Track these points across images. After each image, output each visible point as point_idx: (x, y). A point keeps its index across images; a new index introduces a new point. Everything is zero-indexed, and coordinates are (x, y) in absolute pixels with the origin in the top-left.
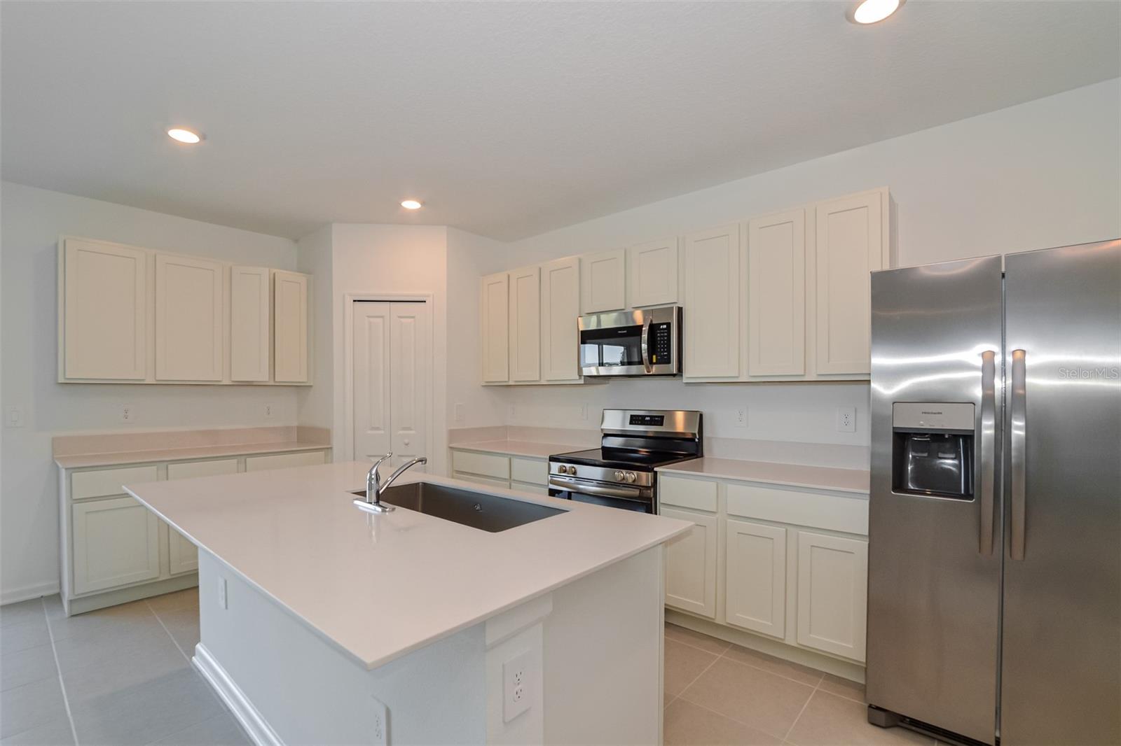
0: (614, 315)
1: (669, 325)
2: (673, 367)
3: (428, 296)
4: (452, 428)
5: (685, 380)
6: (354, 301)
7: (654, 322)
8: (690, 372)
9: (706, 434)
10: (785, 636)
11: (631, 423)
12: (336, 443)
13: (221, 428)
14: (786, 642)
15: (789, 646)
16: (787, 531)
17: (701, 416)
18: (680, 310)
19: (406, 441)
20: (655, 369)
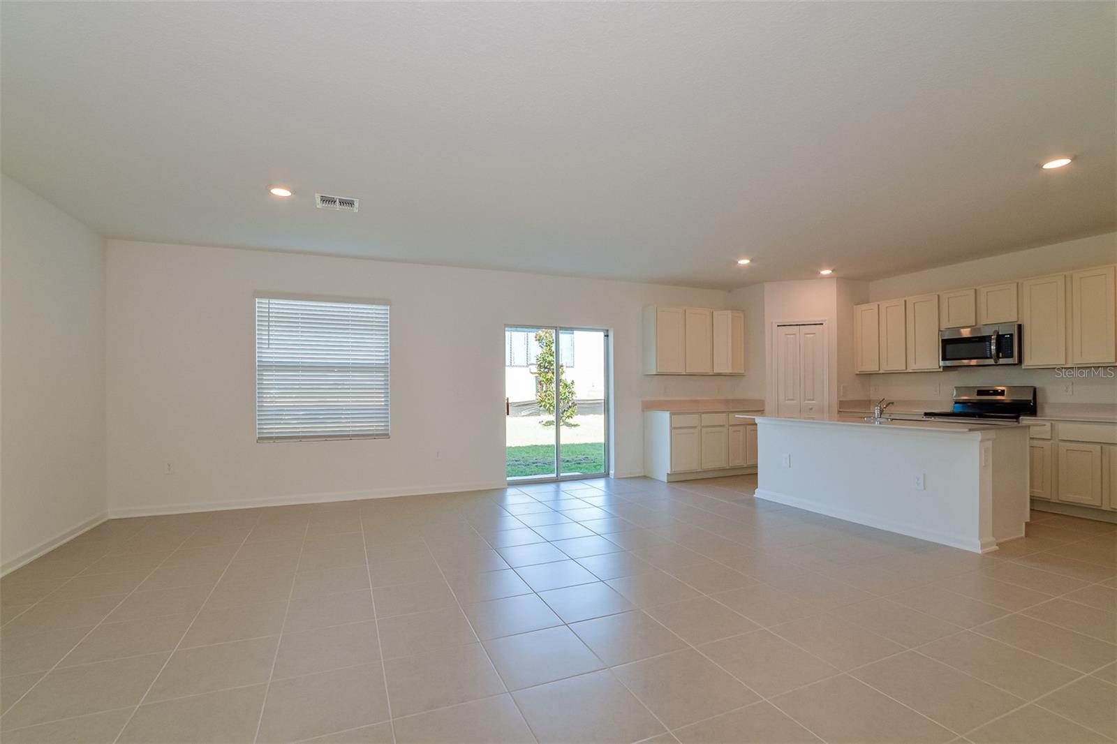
0: (969, 329)
1: (1011, 335)
2: (1015, 360)
3: (825, 321)
4: (842, 399)
5: (1023, 367)
6: (778, 326)
7: (1000, 333)
8: (1028, 362)
9: (1039, 400)
10: (1102, 503)
11: (978, 395)
12: (767, 408)
13: (699, 399)
14: (1103, 508)
15: (1106, 511)
16: (1102, 447)
17: (1035, 390)
18: (1020, 327)
19: (810, 407)
20: (1002, 361)
